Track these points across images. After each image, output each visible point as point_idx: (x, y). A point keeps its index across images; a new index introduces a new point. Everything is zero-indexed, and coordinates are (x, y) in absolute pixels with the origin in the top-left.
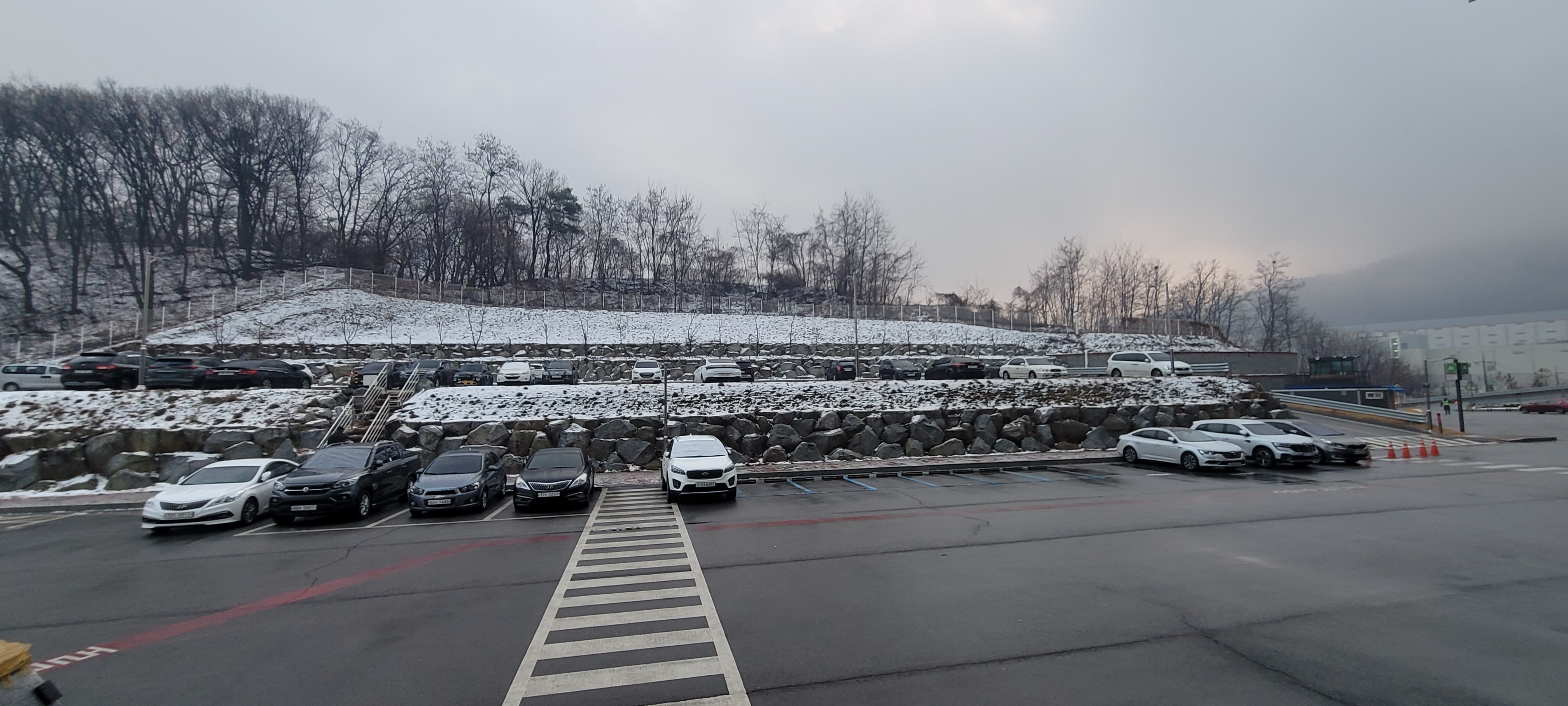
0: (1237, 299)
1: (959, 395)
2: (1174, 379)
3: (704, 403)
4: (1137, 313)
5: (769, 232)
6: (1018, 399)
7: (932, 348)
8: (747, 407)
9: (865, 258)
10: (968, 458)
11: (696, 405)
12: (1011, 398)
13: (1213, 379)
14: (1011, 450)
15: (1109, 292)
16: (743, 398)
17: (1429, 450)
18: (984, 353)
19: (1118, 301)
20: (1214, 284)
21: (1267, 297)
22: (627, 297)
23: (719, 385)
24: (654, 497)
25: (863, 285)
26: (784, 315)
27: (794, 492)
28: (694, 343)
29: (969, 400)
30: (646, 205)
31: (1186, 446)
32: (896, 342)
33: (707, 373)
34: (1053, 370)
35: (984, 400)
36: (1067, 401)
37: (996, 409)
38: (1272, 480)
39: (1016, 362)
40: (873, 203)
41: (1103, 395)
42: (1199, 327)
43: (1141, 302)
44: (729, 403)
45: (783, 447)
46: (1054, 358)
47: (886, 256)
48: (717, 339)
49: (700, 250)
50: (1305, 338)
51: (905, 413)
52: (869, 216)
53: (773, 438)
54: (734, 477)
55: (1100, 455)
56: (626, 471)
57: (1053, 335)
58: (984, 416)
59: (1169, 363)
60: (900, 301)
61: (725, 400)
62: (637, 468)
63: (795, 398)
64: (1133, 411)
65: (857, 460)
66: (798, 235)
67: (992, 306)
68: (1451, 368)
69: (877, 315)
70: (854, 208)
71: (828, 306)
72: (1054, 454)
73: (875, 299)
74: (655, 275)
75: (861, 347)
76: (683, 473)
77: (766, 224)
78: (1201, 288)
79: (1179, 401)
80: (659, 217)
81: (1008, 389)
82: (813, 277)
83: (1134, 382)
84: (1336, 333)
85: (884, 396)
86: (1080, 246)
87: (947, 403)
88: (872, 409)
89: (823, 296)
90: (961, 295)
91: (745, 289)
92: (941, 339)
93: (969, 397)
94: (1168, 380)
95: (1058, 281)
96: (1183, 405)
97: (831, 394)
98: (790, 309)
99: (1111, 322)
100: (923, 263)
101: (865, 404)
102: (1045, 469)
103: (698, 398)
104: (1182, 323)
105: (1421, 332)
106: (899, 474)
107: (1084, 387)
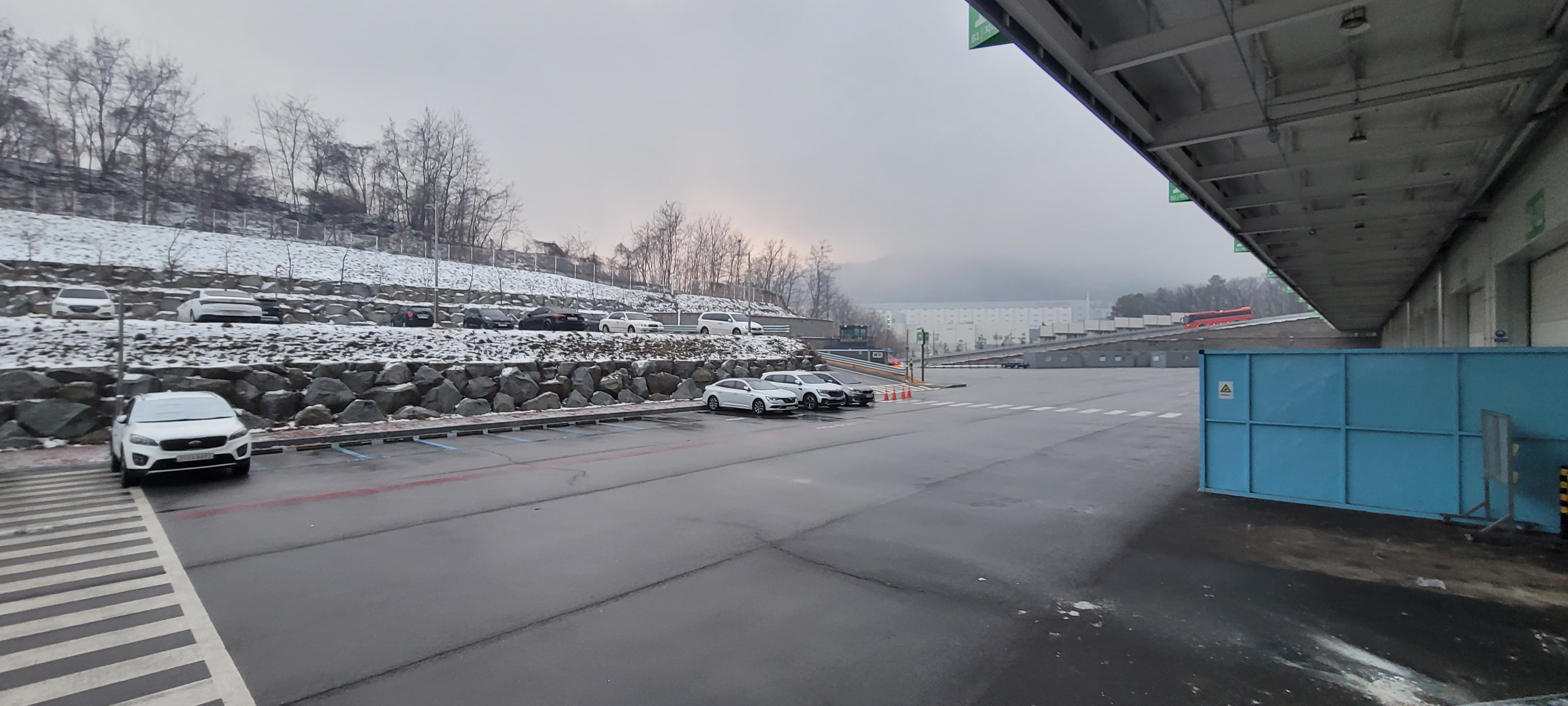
0: (796, 275)
1: (556, 347)
2: (749, 337)
3: (196, 350)
4: (722, 280)
5: (312, 136)
6: (617, 352)
7: (527, 298)
8: (270, 356)
9: (450, 190)
10: (563, 412)
11: (181, 353)
12: (610, 351)
13: (778, 338)
14: (608, 402)
15: (701, 258)
16: (264, 344)
17: (906, 394)
18: (583, 307)
19: (708, 267)
20: (781, 261)
21: (816, 276)
22: (45, 191)
23: (223, 326)
24: (95, 482)
25: (446, 221)
26: (333, 245)
27: (340, 459)
28: (179, 269)
29: (567, 352)
30: (88, 58)
31: (757, 394)
32: (486, 289)
33: (201, 310)
34: (650, 326)
35: (583, 353)
36: (662, 355)
37: (595, 362)
38: (815, 419)
39: (616, 316)
40: (463, 127)
41: (694, 350)
42: (768, 296)
43: (726, 270)
44: (241, 351)
45: (327, 406)
46: (651, 315)
47: (476, 192)
48: (222, 266)
49: (193, 142)
50: (838, 310)
51: (494, 365)
52: (457, 141)
53: (312, 397)
54: (246, 445)
55: (687, 404)
56: (37, 448)
57: (651, 294)
58: (582, 368)
59: (747, 323)
60: (492, 245)
61: (234, 346)
62: (61, 442)
63: (347, 346)
64: (717, 364)
65: (432, 418)
66: (357, 148)
67: (594, 260)
68: (920, 336)
69: (463, 257)
70: (437, 128)
71: (398, 241)
72: (648, 405)
73: (461, 239)
74: (104, 165)
75: (442, 291)
76: (152, 443)
77: (309, 125)
78: (771, 263)
79: (752, 356)
80: (114, 80)
81: (607, 342)
82: (378, 203)
83: (720, 339)
84: (857, 308)
85: (469, 346)
86: (679, 211)
87: (543, 355)
88: (454, 361)
89: (392, 228)
90: (562, 246)
91: (271, 206)
92: (538, 289)
93: (567, 350)
94: (745, 337)
95: (657, 243)
96: (755, 360)
97: (399, 342)
98: (342, 239)
99: (701, 285)
100: (522, 205)
101: (445, 355)
102: (639, 419)
103: (184, 343)
104: (757, 291)
105: (903, 311)
106: (485, 432)
107: (678, 342)
